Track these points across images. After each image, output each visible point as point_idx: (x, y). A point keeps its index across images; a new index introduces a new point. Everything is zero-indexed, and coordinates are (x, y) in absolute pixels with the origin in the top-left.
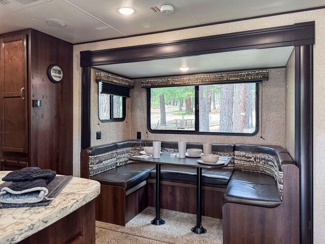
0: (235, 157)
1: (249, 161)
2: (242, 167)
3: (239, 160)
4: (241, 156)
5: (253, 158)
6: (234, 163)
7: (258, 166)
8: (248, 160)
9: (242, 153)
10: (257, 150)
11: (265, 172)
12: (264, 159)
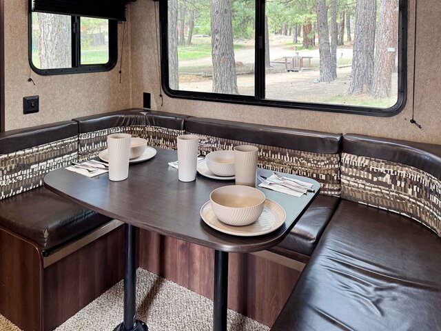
0: (343, 168)
1: (379, 183)
2: (359, 196)
3: (351, 176)
4: (356, 168)
5: (388, 176)
6: (339, 182)
7: (402, 199)
8: (375, 179)
9: (361, 161)
10: (399, 154)
11: (420, 219)
12: (419, 184)
